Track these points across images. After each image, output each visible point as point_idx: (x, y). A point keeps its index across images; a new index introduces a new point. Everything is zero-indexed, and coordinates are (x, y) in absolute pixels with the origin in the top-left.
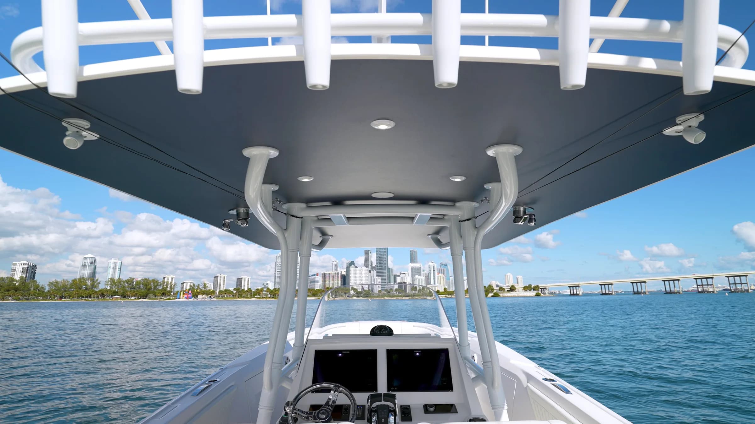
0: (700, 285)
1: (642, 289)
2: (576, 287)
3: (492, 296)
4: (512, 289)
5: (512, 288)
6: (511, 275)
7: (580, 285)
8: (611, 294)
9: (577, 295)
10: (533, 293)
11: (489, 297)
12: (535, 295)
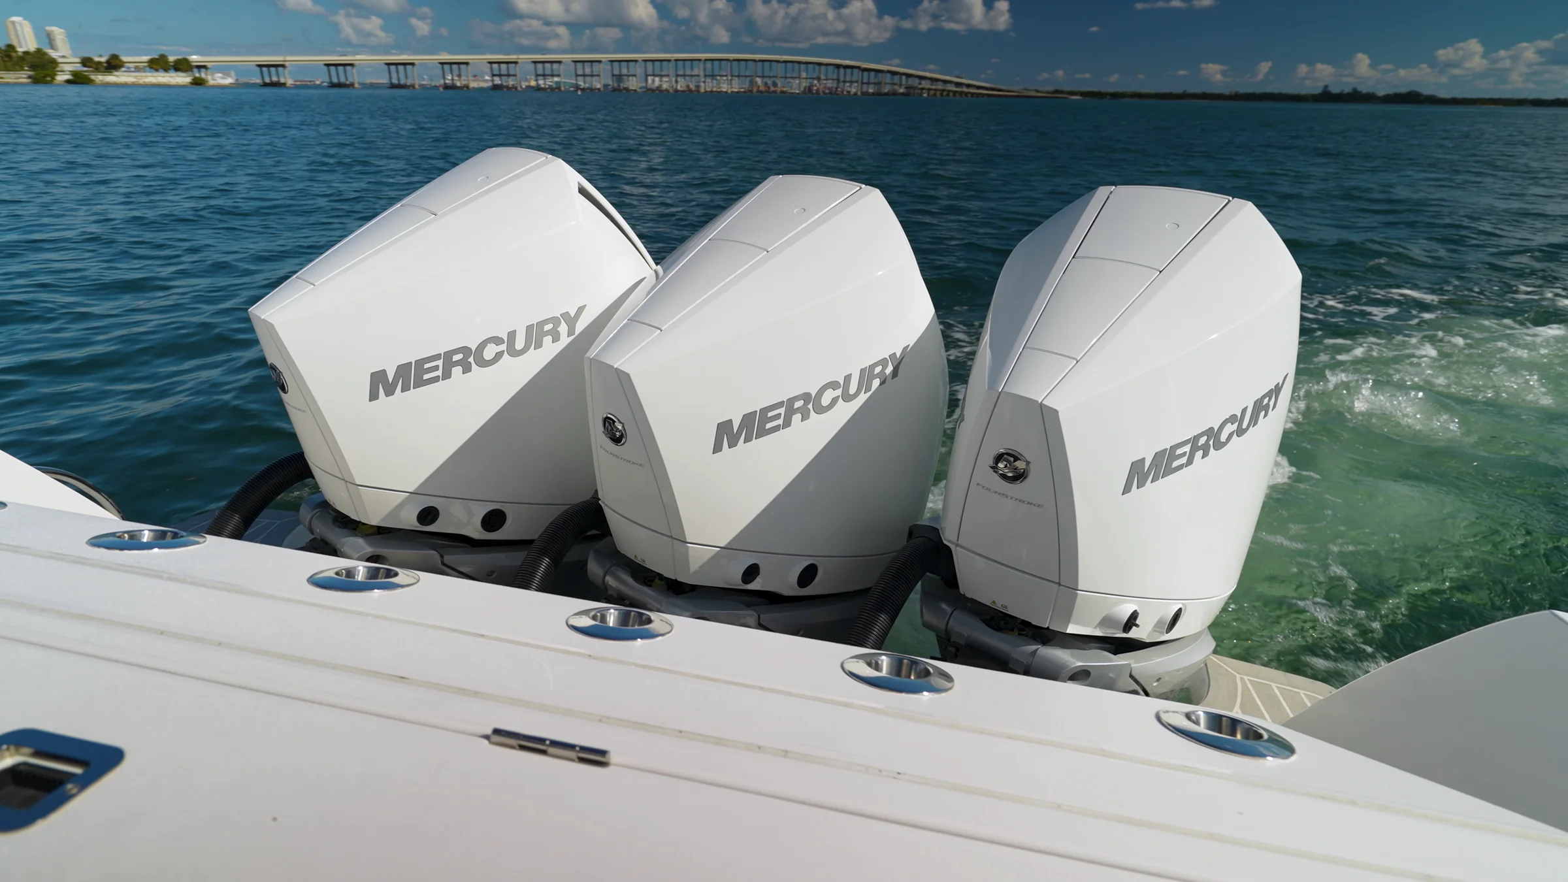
0: (540, 75)
1: (406, 77)
2: (276, 66)
3: (68, 82)
4: (113, 65)
5: (114, 62)
6: (26, 23)
7: (287, 64)
8: (352, 85)
9: (284, 85)
10: (183, 79)
11: (58, 85)
12: (191, 83)
